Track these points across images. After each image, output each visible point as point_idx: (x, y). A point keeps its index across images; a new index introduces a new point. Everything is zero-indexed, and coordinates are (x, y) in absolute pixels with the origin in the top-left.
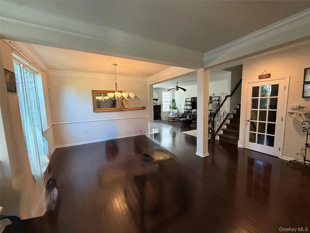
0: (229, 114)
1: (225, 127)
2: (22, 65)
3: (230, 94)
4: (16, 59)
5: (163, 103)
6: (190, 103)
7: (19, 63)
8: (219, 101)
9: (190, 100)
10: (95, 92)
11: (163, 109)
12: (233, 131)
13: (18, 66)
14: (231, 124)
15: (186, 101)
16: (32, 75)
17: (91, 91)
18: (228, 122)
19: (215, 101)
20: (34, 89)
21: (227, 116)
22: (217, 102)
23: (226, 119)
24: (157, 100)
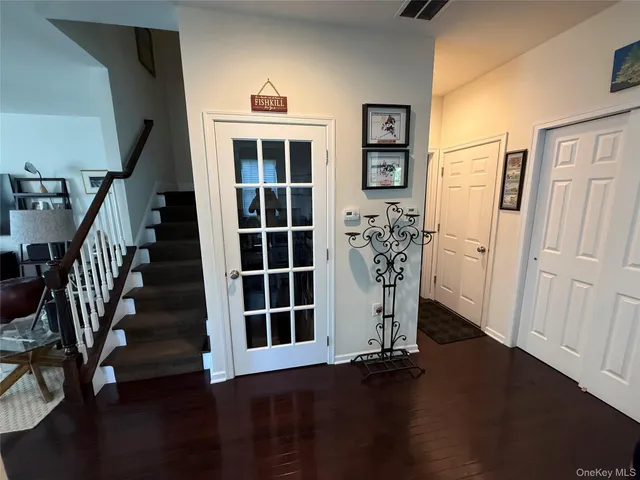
0: (131, 250)
1: (128, 307)
3: (119, 168)
8: (64, 194)
12: (168, 318)
14: (152, 291)
18: (136, 280)
19: (45, 195)
21: (127, 260)
22: (59, 201)
23: (123, 272)
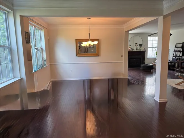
2: (33, 26)
4: (30, 24)
5: (149, 49)
6: (180, 49)
7: (32, 25)
9: (181, 45)
10: (77, 41)
11: (148, 55)
13: (32, 27)
15: (176, 47)
16: (39, 31)
17: (75, 40)
20: (40, 40)
24: (141, 45)
